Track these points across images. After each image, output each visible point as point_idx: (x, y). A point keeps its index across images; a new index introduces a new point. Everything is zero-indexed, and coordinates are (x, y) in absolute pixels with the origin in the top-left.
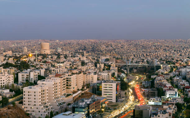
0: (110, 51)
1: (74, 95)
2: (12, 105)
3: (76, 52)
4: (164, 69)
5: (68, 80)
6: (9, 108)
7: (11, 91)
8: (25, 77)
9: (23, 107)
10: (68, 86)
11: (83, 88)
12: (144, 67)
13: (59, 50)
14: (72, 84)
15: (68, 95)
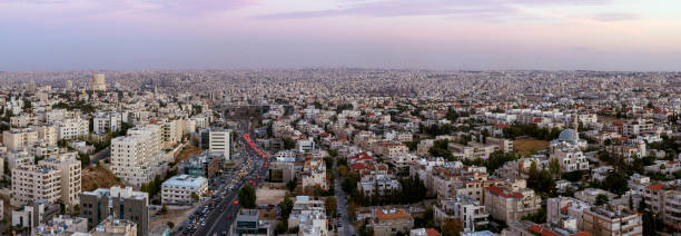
0: (188, 86)
1: (175, 150)
2: (95, 165)
3: (143, 88)
4: (277, 111)
5: (166, 128)
6: (91, 170)
7: (88, 144)
8: (104, 123)
9: (111, 168)
10: (166, 137)
11: (182, 139)
12: (243, 108)
13: (117, 85)
14: (171, 134)
15: (168, 151)
